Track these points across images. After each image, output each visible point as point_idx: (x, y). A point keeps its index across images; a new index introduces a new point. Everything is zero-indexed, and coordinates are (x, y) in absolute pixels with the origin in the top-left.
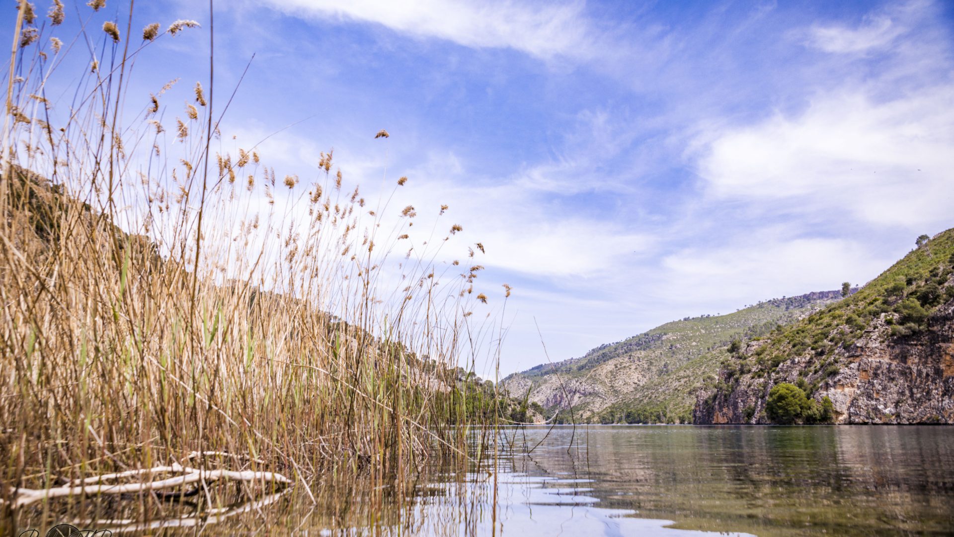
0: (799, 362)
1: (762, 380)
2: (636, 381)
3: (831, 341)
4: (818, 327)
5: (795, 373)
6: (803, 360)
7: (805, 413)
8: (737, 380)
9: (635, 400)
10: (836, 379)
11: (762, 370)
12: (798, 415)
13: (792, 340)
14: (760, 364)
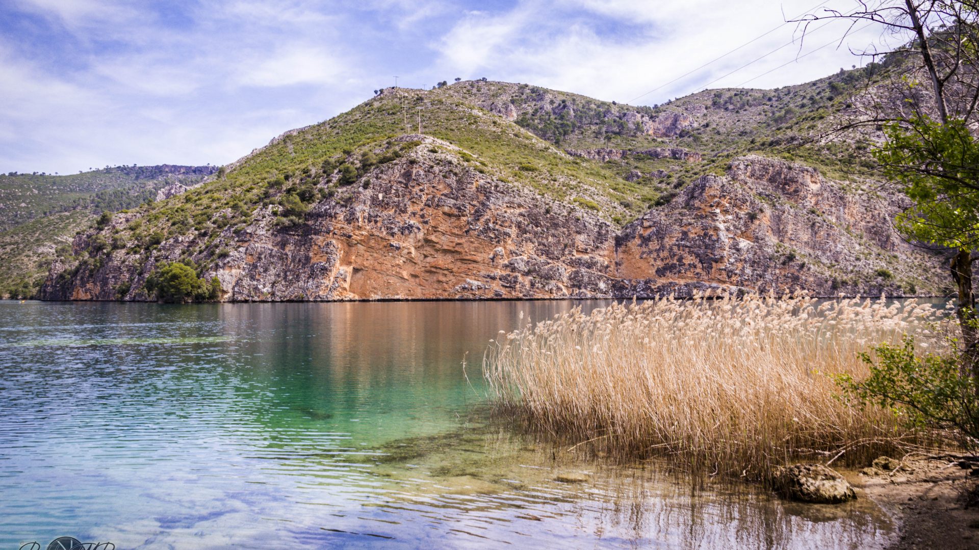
0: (182, 241)
1: (138, 256)
3: (214, 223)
4: (197, 208)
5: (178, 251)
6: (187, 240)
7: (195, 292)
8: (108, 255)
10: (226, 261)
11: (138, 246)
12: (188, 294)
13: (171, 218)
14: (136, 239)
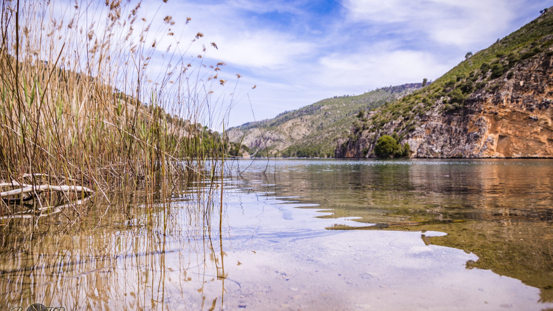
0: (395, 124)
1: (374, 133)
2: (304, 133)
3: (413, 112)
4: (407, 104)
5: (392, 130)
6: (397, 122)
7: (395, 152)
8: (360, 133)
9: (303, 144)
10: (413, 133)
11: (374, 128)
12: (391, 153)
13: (392, 111)
14: (374, 124)
